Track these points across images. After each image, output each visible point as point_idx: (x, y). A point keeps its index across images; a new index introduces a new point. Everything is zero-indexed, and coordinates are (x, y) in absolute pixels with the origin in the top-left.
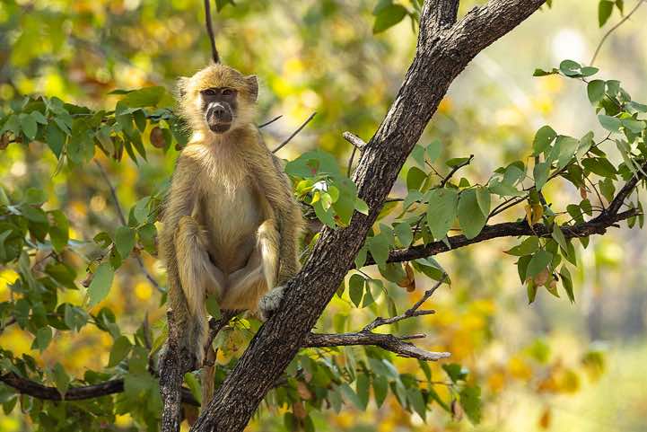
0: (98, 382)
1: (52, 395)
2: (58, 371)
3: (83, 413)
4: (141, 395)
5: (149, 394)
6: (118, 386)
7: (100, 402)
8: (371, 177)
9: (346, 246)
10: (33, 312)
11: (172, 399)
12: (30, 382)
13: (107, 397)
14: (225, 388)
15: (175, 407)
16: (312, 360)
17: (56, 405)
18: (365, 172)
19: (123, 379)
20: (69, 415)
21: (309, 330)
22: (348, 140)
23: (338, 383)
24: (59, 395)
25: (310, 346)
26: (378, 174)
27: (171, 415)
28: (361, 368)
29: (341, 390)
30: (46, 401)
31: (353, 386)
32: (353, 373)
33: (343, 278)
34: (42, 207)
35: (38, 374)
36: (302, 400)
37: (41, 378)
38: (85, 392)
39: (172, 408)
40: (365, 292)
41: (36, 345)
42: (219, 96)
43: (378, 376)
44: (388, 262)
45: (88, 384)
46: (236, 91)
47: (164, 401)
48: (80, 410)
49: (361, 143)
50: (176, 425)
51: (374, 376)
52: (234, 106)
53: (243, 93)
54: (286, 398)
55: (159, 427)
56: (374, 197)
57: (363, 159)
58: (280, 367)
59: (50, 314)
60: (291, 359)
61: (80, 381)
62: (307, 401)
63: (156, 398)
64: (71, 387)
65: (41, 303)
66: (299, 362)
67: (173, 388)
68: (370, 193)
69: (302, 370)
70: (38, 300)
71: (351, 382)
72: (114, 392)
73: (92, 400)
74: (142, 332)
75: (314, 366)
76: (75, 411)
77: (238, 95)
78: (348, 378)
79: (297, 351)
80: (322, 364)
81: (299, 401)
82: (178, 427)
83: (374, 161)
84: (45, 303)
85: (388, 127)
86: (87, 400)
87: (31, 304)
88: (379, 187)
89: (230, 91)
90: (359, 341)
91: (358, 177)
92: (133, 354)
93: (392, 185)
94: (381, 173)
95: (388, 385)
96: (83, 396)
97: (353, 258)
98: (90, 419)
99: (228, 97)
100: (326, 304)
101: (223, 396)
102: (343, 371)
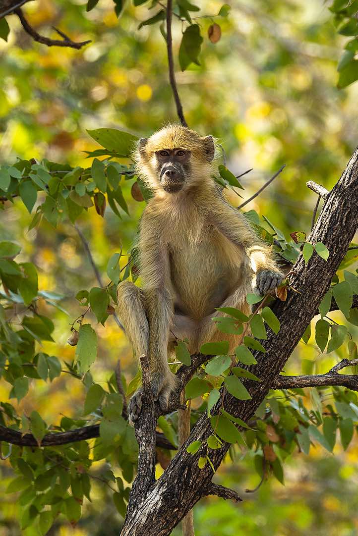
0: (74, 428)
1: (29, 441)
2: (34, 419)
3: (59, 459)
4: (116, 439)
5: (124, 438)
6: (93, 432)
7: (77, 448)
8: (335, 224)
9: (312, 291)
10: (10, 362)
11: (147, 441)
12: (8, 429)
13: (82, 442)
14: (197, 430)
15: (150, 449)
16: (279, 403)
17: (33, 451)
18: (328, 220)
19: (99, 425)
20: (46, 460)
21: (278, 372)
22: (312, 188)
23: (306, 425)
24: (36, 442)
25: (279, 388)
26: (341, 221)
27: (146, 457)
28: (329, 412)
29: (310, 432)
30: (24, 448)
31: (320, 428)
32: (319, 416)
33: (310, 322)
34: (14, 260)
35: (15, 422)
36: (271, 443)
37: (18, 426)
38: (61, 438)
39: (146, 450)
40: (330, 338)
41: (13, 394)
42: (172, 156)
43: (344, 418)
44: (352, 307)
45: (64, 431)
46: (189, 152)
47: (139, 443)
48: (58, 456)
49: (324, 191)
50: (151, 466)
51: (341, 418)
52: (187, 167)
53: (197, 153)
54: (256, 440)
55: (134, 470)
56: (337, 243)
57: (326, 207)
58: (251, 409)
59: (26, 364)
60: (261, 401)
61: (57, 428)
62: (276, 443)
63: (131, 441)
64: (48, 434)
65: (17, 353)
66: (267, 405)
67: (148, 430)
68: (333, 240)
69: (270, 413)
70: (13, 351)
71: (319, 424)
72: (89, 437)
73: (68, 445)
74: (114, 378)
75: (282, 409)
76: (51, 457)
77: (192, 156)
78: (315, 421)
79: (266, 393)
80: (288, 407)
81: (268, 444)
82: (154, 469)
83: (337, 209)
84: (21, 353)
85: (350, 176)
86: (64, 446)
87: (8, 355)
88: (342, 233)
89: (184, 151)
90: (326, 381)
91: (322, 224)
92: (107, 401)
93: (355, 232)
94: (344, 220)
95: (355, 427)
96: (59, 442)
97: (318, 302)
98: (68, 464)
99: (180, 158)
100: (294, 347)
101: (196, 437)
102: (311, 415)
